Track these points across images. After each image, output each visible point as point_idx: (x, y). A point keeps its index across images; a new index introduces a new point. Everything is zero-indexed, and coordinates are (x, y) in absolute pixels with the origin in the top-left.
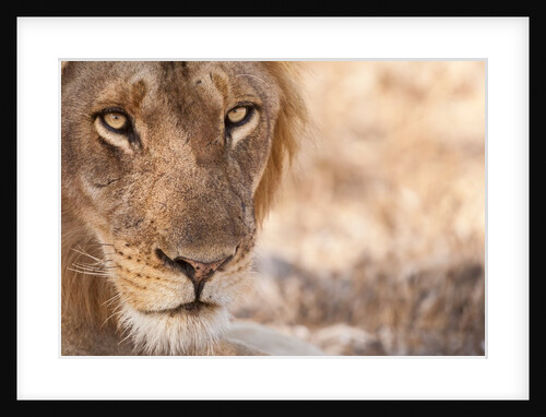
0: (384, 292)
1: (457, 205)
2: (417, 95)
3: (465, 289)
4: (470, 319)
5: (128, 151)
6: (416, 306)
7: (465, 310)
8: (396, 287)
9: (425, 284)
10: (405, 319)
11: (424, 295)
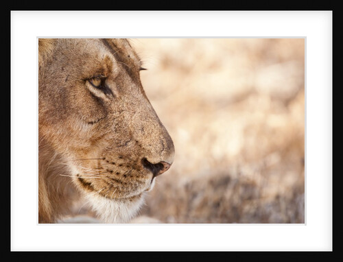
0: (169, 195)
1: (213, 138)
2: (186, 70)
3: (220, 191)
4: (225, 210)
5: (107, 100)
6: (190, 202)
7: (221, 204)
8: (177, 191)
9: (195, 189)
10: (183, 211)
11: (194, 195)
